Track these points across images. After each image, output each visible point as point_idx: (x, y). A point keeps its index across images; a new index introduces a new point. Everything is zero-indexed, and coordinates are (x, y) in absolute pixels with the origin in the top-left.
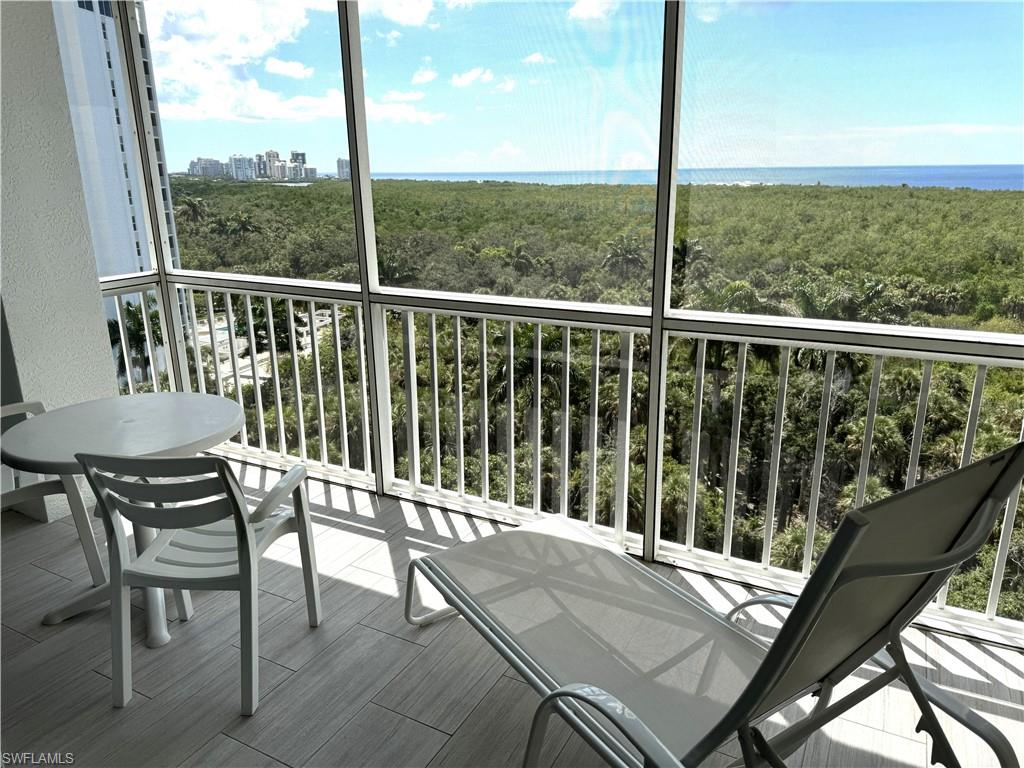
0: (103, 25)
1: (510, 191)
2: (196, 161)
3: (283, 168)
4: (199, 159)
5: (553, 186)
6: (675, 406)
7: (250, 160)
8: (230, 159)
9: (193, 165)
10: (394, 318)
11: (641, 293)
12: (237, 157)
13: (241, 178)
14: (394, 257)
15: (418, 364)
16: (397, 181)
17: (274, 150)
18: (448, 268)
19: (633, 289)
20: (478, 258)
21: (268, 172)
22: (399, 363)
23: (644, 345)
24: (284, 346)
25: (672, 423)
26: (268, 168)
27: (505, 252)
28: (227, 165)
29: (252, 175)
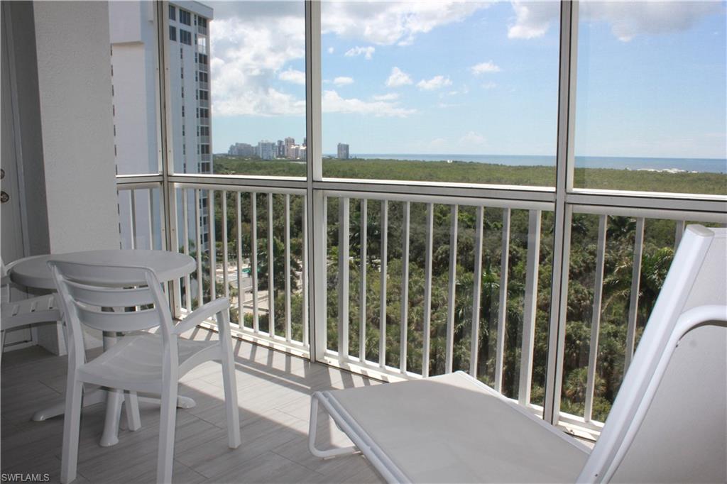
0: (181, 50)
1: (474, 169)
2: (234, 145)
3: (297, 150)
4: (237, 144)
5: (510, 167)
6: (610, 353)
7: (273, 145)
8: (259, 143)
9: (232, 148)
10: (372, 267)
11: (583, 256)
12: (264, 142)
13: (265, 158)
14: (375, 218)
15: (388, 305)
16: (383, 160)
17: (292, 137)
18: (418, 227)
19: (576, 252)
20: (445, 220)
21: (286, 153)
22: (373, 304)
23: (584, 300)
24: (280, 285)
25: (607, 368)
26: (286, 150)
27: (467, 217)
28: (256, 148)
29: (274, 155)
